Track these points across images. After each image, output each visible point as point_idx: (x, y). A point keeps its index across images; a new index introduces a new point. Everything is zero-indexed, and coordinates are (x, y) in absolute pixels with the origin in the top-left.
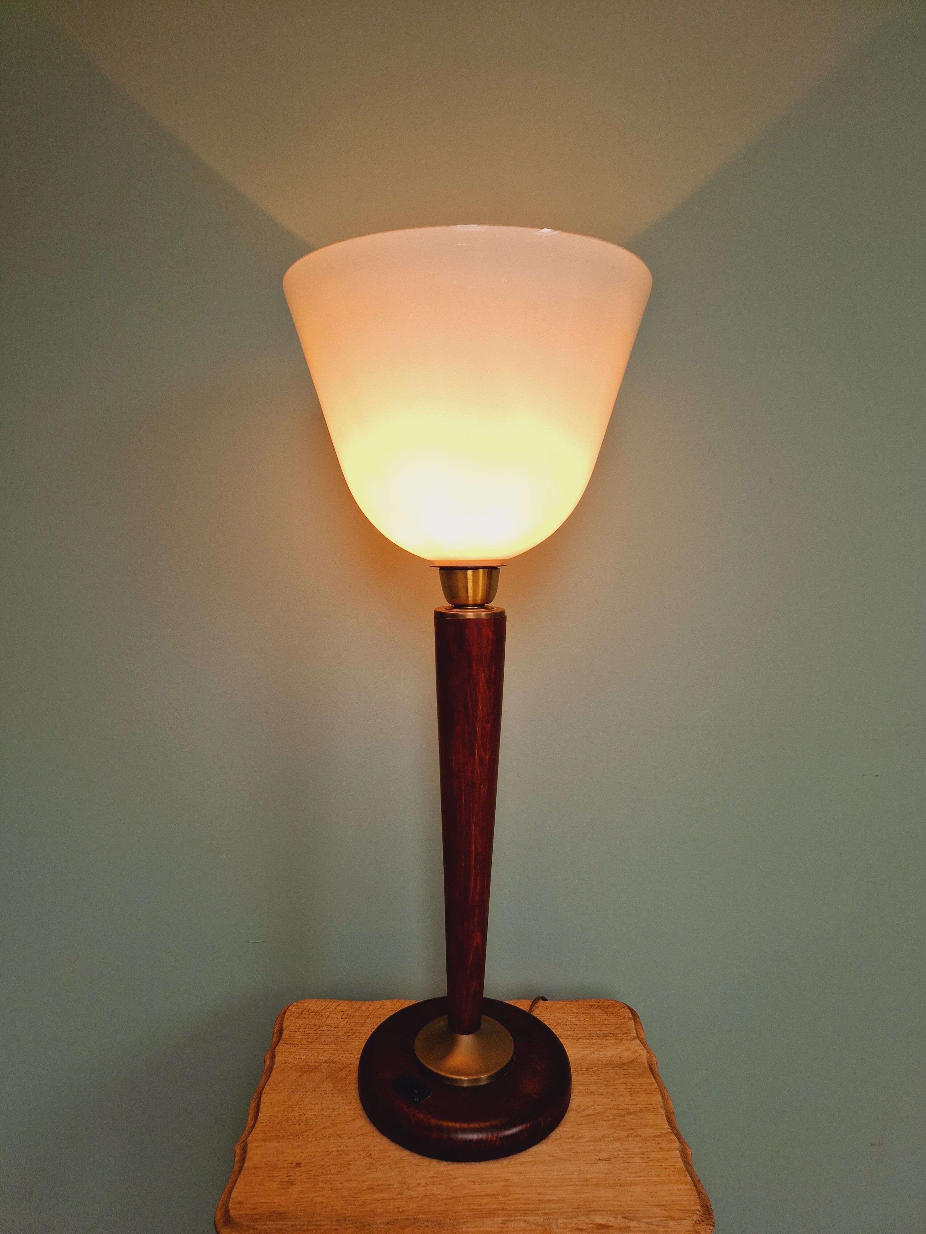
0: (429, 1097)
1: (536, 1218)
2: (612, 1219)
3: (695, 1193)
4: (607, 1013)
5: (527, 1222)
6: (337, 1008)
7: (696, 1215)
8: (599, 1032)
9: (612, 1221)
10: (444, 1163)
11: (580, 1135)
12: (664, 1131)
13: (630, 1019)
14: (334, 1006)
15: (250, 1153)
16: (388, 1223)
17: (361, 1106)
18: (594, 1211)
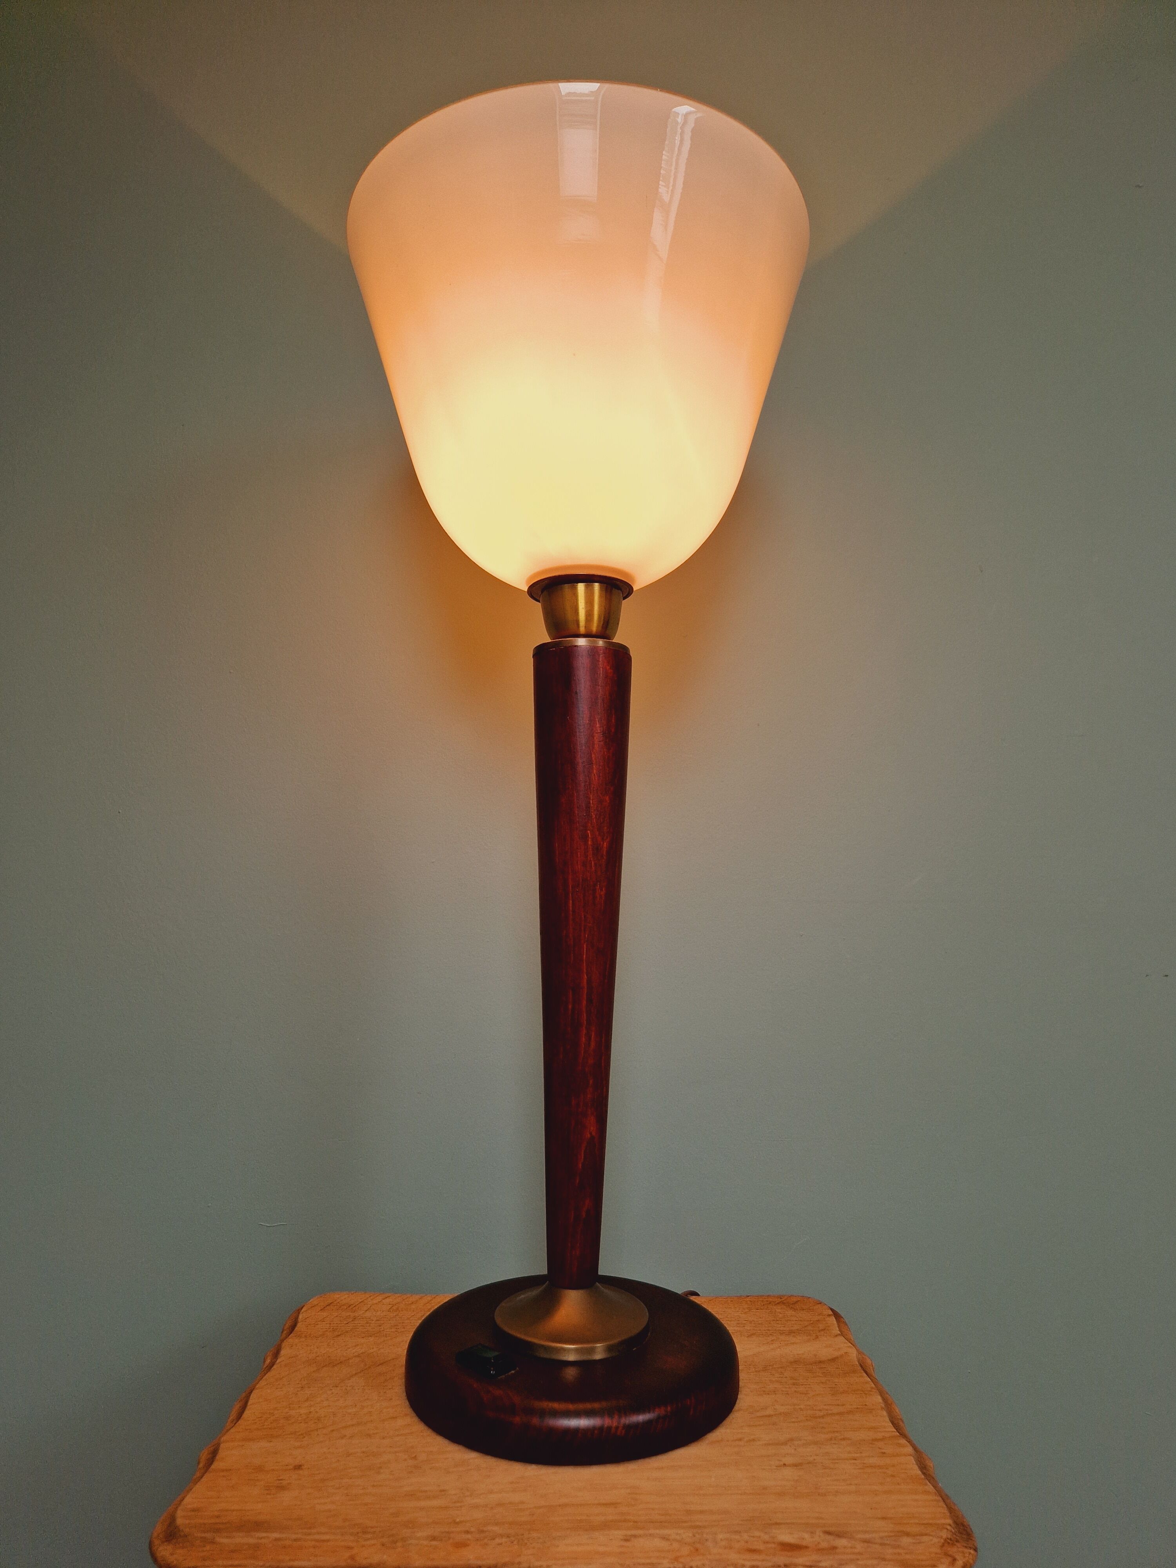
0: (513, 1372)
1: (681, 1531)
2: (806, 1536)
3: (942, 1504)
4: (795, 1310)
5: (664, 1538)
6: (383, 1300)
7: (945, 1530)
8: (782, 1328)
9: (807, 1538)
10: (534, 1466)
11: (752, 1437)
12: (887, 1435)
13: (829, 1315)
14: (379, 1298)
15: (221, 1454)
16: (434, 1538)
17: (408, 1403)
18: (777, 1524)
